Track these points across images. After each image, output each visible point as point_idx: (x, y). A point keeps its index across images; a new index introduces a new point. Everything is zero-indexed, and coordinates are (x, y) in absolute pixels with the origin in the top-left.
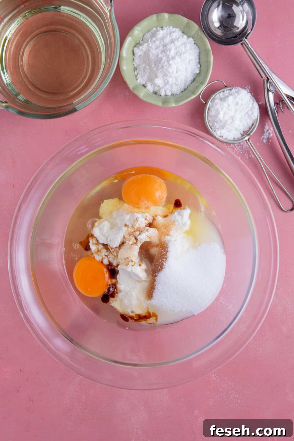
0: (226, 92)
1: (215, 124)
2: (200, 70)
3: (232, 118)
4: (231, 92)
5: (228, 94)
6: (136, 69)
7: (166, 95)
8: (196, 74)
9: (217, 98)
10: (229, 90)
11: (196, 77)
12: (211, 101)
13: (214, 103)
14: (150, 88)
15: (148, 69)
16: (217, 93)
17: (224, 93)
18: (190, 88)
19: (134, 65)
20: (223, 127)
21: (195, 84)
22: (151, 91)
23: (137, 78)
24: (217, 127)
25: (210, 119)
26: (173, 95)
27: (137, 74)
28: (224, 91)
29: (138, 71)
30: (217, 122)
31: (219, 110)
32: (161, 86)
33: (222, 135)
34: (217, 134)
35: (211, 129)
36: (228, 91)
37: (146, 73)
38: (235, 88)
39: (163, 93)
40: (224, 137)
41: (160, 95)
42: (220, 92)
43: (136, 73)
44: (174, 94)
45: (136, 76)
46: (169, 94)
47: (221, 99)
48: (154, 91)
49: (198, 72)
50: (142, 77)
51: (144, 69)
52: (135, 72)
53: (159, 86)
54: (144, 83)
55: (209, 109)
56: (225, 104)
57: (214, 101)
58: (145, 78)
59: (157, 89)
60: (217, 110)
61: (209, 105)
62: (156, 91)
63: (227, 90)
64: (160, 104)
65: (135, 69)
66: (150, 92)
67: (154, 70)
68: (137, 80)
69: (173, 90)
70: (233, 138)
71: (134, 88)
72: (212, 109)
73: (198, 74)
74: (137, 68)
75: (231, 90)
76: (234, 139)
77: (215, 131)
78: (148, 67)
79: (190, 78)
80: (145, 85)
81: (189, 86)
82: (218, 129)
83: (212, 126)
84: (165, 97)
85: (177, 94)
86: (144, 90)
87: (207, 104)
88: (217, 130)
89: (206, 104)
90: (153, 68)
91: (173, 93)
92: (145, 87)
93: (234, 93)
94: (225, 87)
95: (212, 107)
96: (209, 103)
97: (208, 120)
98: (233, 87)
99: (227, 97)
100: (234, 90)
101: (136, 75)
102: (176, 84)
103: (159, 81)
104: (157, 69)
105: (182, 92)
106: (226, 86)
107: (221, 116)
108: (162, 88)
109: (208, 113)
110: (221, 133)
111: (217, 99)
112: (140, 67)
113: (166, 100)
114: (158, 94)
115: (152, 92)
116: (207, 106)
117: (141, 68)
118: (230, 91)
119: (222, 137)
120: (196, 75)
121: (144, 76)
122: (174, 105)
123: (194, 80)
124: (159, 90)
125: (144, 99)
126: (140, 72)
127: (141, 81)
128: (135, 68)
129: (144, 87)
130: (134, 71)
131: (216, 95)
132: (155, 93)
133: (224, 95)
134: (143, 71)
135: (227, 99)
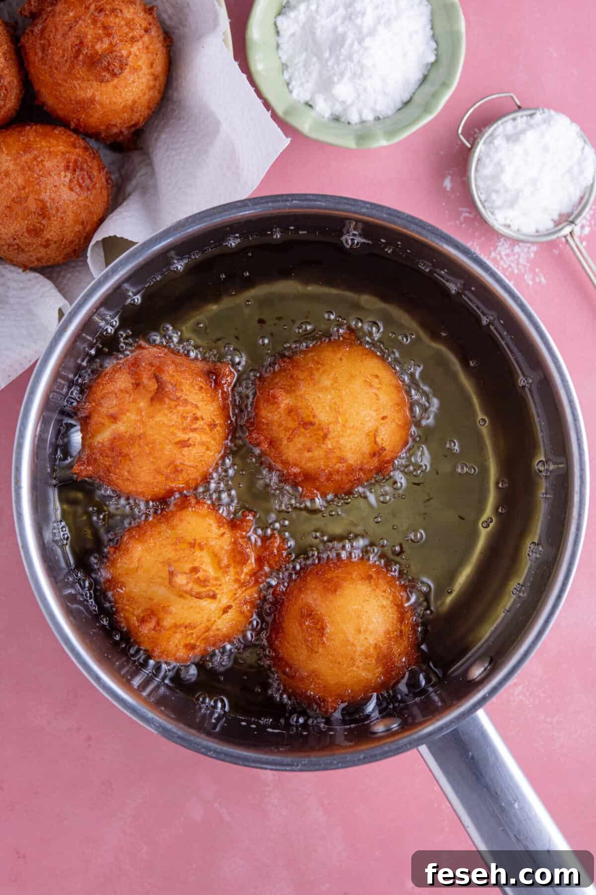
0: (519, 120)
1: (494, 196)
2: (436, 55)
3: (534, 182)
4: (533, 121)
5: (524, 126)
6: (287, 67)
7: (363, 122)
8: (427, 64)
9: (498, 135)
10: (527, 116)
11: (429, 71)
12: (484, 143)
13: (492, 146)
14: (323, 108)
15: (314, 64)
16: (499, 122)
17: (516, 122)
18: (416, 98)
19: (280, 58)
20: (512, 204)
21: (427, 88)
22: (327, 114)
23: (290, 87)
24: (498, 203)
25: (481, 184)
26: (378, 119)
27: (290, 78)
28: (514, 119)
29: (290, 70)
30: (497, 192)
31: (502, 164)
32: (349, 102)
33: (508, 222)
34: (496, 220)
35: (484, 207)
36: (525, 118)
37: (310, 74)
38: (541, 111)
39: (354, 118)
40: (515, 227)
41: (349, 123)
42: (506, 122)
43: (286, 76)
44: (381, 117)
45: (288, 84)
46: (369, 116)
47: (509, 138)
48: (332, 114)
49: (432, 59)
50: (302, 85)
51: (304, 66)
52: (285, 72)
53: (343, 103)
54: (307, 97)
55: (479, 160)
56: (518, 148)
57: (491, 142)
58: (310, 86)
59: (338, 108)
60: (499, 164)
61: (480, 152)
62: (337, 113)
63: (522, 117)
64: (351, 144)
65: (285, 67)
66: (323, 117)
67: (330, 64)
68: (291, 92)
69: (378, 108)
70: (534, 230)
71: (286, 112)
72: (486, 161)
73: (433, 64)
74: (289, 64)
75: (531, 115)
76: (537, 231)
77: (492, 213)
78: (314, 59)
79: (416, 75)
80: (310, 103)
81: (414, 94)
82: (499, 208)
83: (485, 201)
84: (359, 126)
85: (388, 117)
86: (312, 113)
87: (476, 148)
88: (496, 212)
89: (471, 148)
90: (327, 60)
91: (378, 114)
92: (311, 106)
93: (538, 125)
94: (517, 108)
95: (488, 155)
96: (480, 148)
97: (476, 186)
98: (537, 109)
99: (523, 132)
100: (538, 117)
101: (288, 81)
102: (385, 94)
103: (343, 90)
104: (338, 62)
105: (399, 109)
106: (519, 107)
107: (506, 178)
108: (352, 105)
109: (476, 170)
110: (506, 218)
111: (499, 138)
112: (296, 61)
113: (364, 133)
114: (343, 120)
115: (329, 118)
116: (474, 152)
117: (298, 63)
118: (529, 118)
119: (509, 226)
120: (429, 67)
121: (307, 81)
122: (383, 143)
123: (425, 78)
124: (345, 110)
125: (314, 135)
126: (296, 73)
127: (300, 93)
128: (283, 64)
129: (308, 107)
130: (281, 73)
131: (498, 127)
132: (336, 119)
133: (515, 128)
134: (302, 70)
135: (522, 137)
